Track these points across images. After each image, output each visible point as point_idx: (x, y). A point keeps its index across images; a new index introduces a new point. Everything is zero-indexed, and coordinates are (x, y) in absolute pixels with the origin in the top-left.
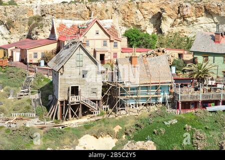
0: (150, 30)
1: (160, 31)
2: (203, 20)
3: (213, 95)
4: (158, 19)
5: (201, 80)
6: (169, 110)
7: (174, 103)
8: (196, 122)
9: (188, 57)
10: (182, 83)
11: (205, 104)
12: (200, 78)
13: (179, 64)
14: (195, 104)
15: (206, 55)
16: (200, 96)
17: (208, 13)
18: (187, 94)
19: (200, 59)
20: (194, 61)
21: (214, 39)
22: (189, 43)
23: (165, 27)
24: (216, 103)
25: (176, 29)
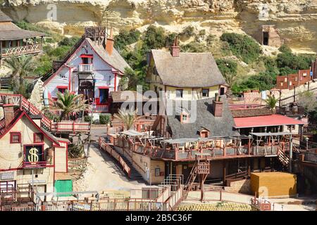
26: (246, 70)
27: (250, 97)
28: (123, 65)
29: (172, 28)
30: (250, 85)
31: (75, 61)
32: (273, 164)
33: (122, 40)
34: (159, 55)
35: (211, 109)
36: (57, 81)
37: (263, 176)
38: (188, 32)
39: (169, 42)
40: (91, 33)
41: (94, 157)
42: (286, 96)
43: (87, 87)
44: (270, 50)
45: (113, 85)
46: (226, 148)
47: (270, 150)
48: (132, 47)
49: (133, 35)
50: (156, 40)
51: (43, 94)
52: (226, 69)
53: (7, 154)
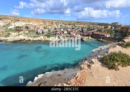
4: (46, 26)
6: (48, 34)
10: (49, 31)
13: (48, 30)
18: (49, 32)
25: (48, 27)
26: (89, 30)
32: (90, 35)
33: (81, 28)
35: (86, 32)
36: (77, 30)
39: (84, 28)
41: (79, 35)
43: (79, 30)
46: (87, 34)
52: (87, 30)
53: (74, 34)
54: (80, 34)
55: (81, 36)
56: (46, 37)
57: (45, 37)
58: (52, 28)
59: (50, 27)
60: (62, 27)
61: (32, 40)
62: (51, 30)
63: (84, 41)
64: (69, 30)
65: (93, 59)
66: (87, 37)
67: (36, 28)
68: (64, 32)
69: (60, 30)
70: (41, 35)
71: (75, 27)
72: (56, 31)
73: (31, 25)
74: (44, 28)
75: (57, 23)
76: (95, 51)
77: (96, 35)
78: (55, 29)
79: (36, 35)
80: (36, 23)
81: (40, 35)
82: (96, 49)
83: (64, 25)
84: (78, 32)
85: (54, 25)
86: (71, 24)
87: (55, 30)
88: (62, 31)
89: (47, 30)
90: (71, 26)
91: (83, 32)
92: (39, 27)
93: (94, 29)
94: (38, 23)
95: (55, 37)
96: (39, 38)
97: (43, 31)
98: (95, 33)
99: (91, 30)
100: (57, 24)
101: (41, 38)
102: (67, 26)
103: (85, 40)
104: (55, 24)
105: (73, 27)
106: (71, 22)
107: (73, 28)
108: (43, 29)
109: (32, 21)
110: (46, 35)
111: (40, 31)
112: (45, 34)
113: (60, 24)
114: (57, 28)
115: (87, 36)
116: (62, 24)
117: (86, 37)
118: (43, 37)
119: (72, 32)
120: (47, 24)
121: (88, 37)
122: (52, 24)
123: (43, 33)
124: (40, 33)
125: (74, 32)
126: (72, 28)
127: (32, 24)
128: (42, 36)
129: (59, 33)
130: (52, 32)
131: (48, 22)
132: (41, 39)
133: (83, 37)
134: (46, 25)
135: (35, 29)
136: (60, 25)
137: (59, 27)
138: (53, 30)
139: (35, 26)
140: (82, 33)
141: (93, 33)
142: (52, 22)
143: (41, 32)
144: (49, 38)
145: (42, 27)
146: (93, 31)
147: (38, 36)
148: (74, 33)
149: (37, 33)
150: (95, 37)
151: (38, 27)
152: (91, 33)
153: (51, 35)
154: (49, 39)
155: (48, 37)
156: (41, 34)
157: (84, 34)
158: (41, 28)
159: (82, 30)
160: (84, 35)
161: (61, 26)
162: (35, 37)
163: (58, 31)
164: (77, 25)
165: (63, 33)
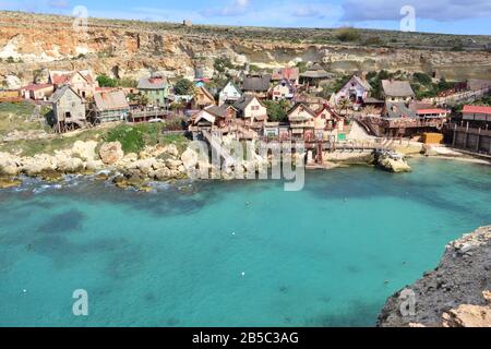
0: (112, 77)
1: (118, 77)
2: (143, 69)
3: (151, 113)
4: (116, 70)
5: (144, 105)
6: (127, 123)
7: (130, 119)
8: (144, 129)
9: (136, 92)
10: (134, 107)
11: (148, 118)
12: (144, 103)
13: (131, 96)
14: (142, 118)
15: (146, 90)
16: (145, 113)
17: (145, 66)
18: (137, 113)
19: (143, 93)
20: (139, 94)
21: (150, 81)
22: (135, 84)
23: (121, 74)
24: (154, 117)
25: (127, 75)
26: (425, 89)
27: (425, 101)
28: (368, 87)
29: (391, 71)
30: (425, 96)
31: (348, 86)
32: (434, 130)
33: (369, 76)
34: (385, 83)
35: (407, 106)
36: (341, 93)
37: (429, 135)
38: (399, 72)
39: (390, 77)
40: (356, 73)
41: (355, 125)
42: (442, 100)
43: (353, 96)
44: (435, 80)
45: (364, 95)
46: (412, 122)
47: (433, 124)
48: (373, 79)
49: (374, 74)
50: (384, 75)
51: (335, 98)
52: (415, 88)
53: (320, 123)
54: (365, 124)
55: (371, 133)
56: (118, 144)
57: (105, 147)
58: (157, 84)
59: (141, 75)
60: (232, 72)
61: (13, 169)
62: (152, 97)
63: (390, 170)
64: (284, 91)
65: (463, 307)
66: (414, 144)
67: (44, 80)
68: (248, 112)
69: (217, 98)
70: (78, 136)
71: (322, 72)
72: (189, 106)
73: (10, 60)
74: (103, 82)
75: (194, 47)
76: (476, 243)
77: (475, 124)
78: (177, 91)
79: (43, 135)
80: (47, 47)
81: (69, 134)
82: (481, 230)
83: (242, 59)
84: (343, 104)
85: (170, 62)
86: (291, 53)
87: (177, 99)
88: (228, 102)
89: (118, 99)
90: (292, 63)
91: (380, 105)
92: (68, 78)
93: (462, 86)
94: (56, 50)
95: (183, 148)
96: (61, 158)
97: (92, 103)
98: (469, 111)
99: (443, 87)
100: (191, 53)
101: (76, 155)
102: (262, 66)
103: (397, 165)
104: (177, 51)
105: (307, 74)
106: (293, 34)
107: (311, 81)
108: (92, 89)
109: (12, 31)
110: (112, 136)
111: (70, 105)
112: (106, 125)
113: (212, 55)
114: (191, 78)
115: (411, 132)
116: (230, 53)
117: (405, 142)
118: (94, 144)
119: (304, 105)
120: (124, 52)
121: (422, 140)
122: (156, 52)
123: (92, 117)
124: (74, 118)
125: (315, 107)
126: (301, 79)
127: (16, 56)
128: (85, 137)
129: (212, 119)
130: (157, 112)
131: (128, 42)
132: (76, 162)
133: (385, 142)
134: (112, 62)
135: (39, 93)
136: (217, 62)
137: (209, 72)
138: (167, 94)
139: (38, 73)
140: (374, 114)
141: (454, 110)
142: (158, 38)
143: (79, 114)
144: (133, 156)
145: (87, 79)
146: (456, 96)
147: (60, 143)
148: (316, 113)
149: (51, 118)
150: (473, 140)
151: (60, 73)
152: (444, 115)
153: (155, 129)
154: (137, 163)
155: (126, 149)
156: (76, 126)
157: (393, 121)
158: (77, 82)
159: (377, 90)
160: (389, 131)
161: (220, 64)
162: (35, 147)
163: (199, 101)
164: (336, 58)
165: (240, 114)
